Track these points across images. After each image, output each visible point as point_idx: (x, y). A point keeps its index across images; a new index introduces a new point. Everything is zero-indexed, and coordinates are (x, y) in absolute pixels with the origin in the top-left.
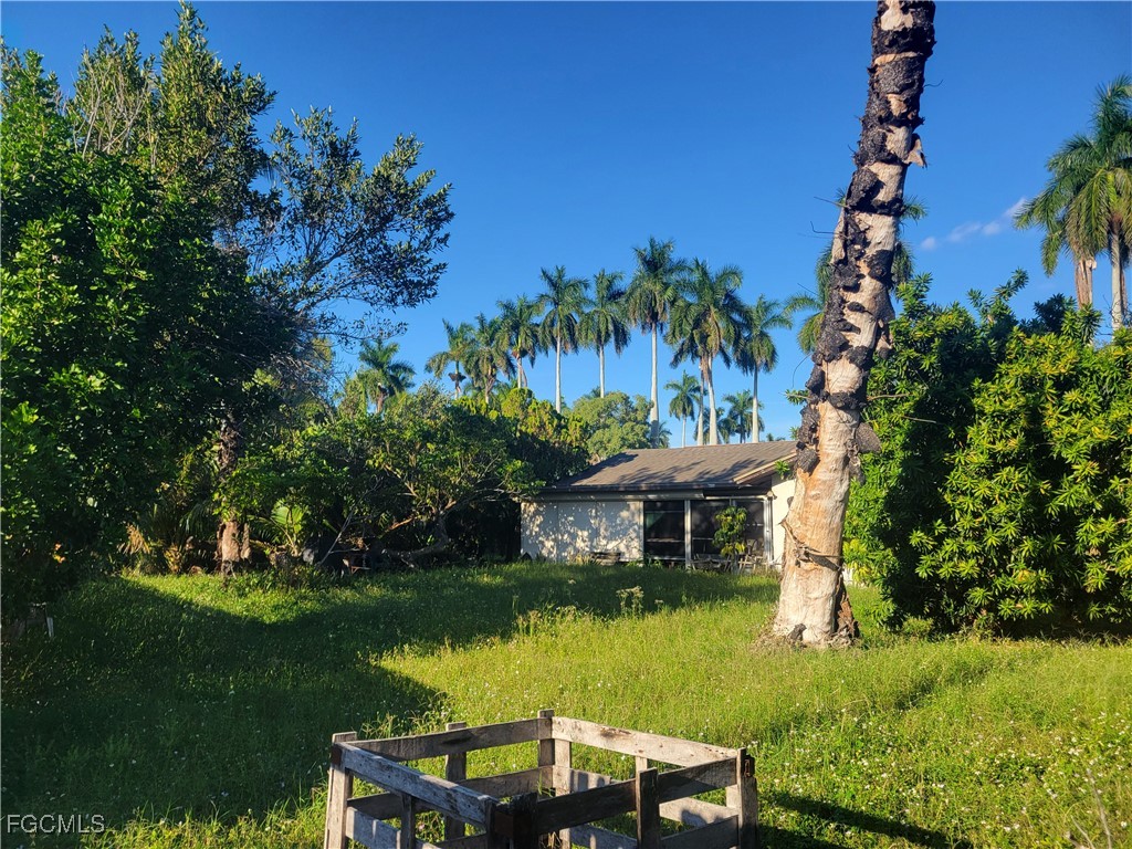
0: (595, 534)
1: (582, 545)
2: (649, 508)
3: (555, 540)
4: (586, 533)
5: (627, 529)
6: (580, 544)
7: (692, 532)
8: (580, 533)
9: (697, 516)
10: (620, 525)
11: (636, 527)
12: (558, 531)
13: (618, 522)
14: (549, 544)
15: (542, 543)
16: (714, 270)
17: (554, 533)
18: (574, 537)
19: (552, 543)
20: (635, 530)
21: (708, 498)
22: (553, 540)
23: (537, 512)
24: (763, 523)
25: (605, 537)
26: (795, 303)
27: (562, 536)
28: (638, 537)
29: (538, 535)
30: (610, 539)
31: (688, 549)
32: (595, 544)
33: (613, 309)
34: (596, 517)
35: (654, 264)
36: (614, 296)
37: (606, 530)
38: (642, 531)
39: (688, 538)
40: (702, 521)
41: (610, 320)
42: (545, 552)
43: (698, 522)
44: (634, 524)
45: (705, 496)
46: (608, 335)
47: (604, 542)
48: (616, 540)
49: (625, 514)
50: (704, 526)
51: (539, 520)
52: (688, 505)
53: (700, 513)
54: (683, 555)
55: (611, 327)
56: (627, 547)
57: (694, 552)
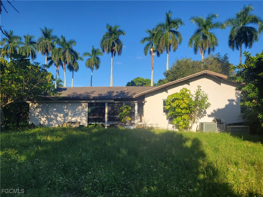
0: (66, 115)
1: (60, 119)
2: (90, 105)
3: (47, 118)
4: (62, 115)
5: (80, 113)
6: (59, 119)
7: (108, 113)
8: (59, 115)
9: (110, 108)
10: (77, 111)
11: (85, 112)
12: (48, 114)
13: (77, 110)
14: (43, 119)
15: (40, 118)
16: (67, 40)
17: (46, 115)
18: (56, 116)
19: (45, 119)
20: (84, 113)
21: (115, 102)
22: (45, 118)
23: (37, 107)
24: (135, 110)
25: (70, 116)
26: (86, 54)
27: (50, 116)
28: (85, 116)
29: (38, 116)
30: (73, 117)
31: (106, 120)
32: (66, 119)
33: (31, 47)
34: (66, 109)
35: (47, 35)
36: (32, 43)
37: (71, 113)
38: (87, 114)
39: (106, 116)
40: (112, 110)
41: (30, 50)
42: (42, 122)
43: (110, 110)
44: (84, 111)
45: (114, 101)
46: (29, 54)
47: (70, 118)
48: (75, 117)
49: (80, 107)
50: (112, 111)
51: (39, 110)
52: (106, 104)
53: (111, 107)
54: (104, 122)
55: (30, 52)
56: (81, 119)
57: (108, 120)
